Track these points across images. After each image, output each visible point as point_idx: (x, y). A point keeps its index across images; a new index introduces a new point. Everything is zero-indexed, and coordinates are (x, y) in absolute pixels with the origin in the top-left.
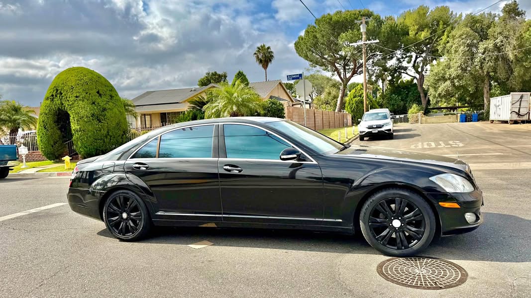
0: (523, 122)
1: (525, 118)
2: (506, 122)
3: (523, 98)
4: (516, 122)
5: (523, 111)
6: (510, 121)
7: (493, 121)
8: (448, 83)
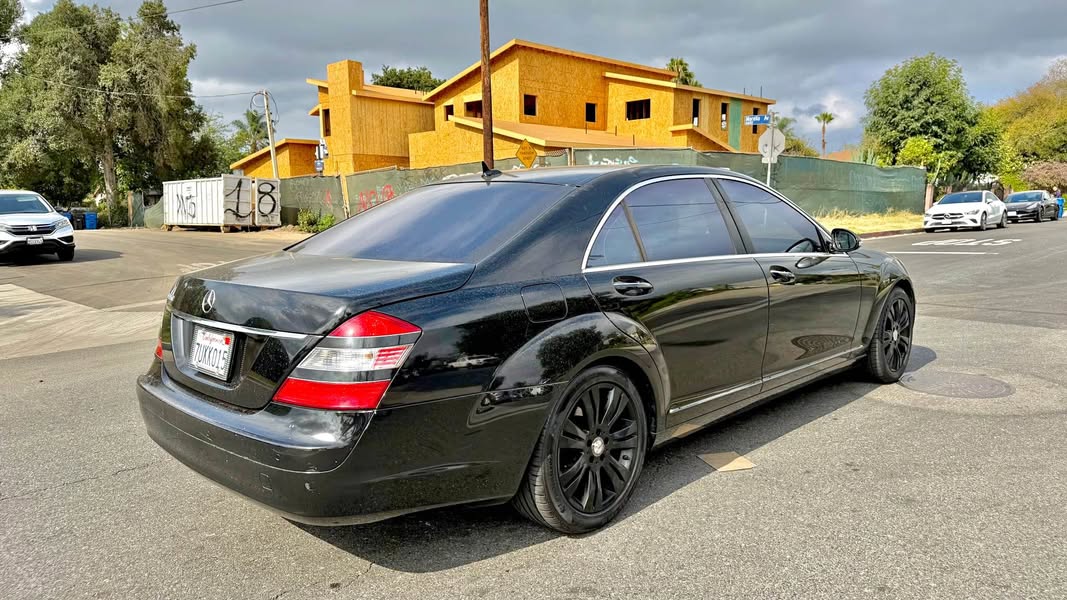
0: (245, 229)
1: (248, 222)
2: (216, 229)
3: (243, 185)
4: (233, 229)
5: (244, 210)
6: (225, 226)
7: (172, 226)
8: (31, 141)
